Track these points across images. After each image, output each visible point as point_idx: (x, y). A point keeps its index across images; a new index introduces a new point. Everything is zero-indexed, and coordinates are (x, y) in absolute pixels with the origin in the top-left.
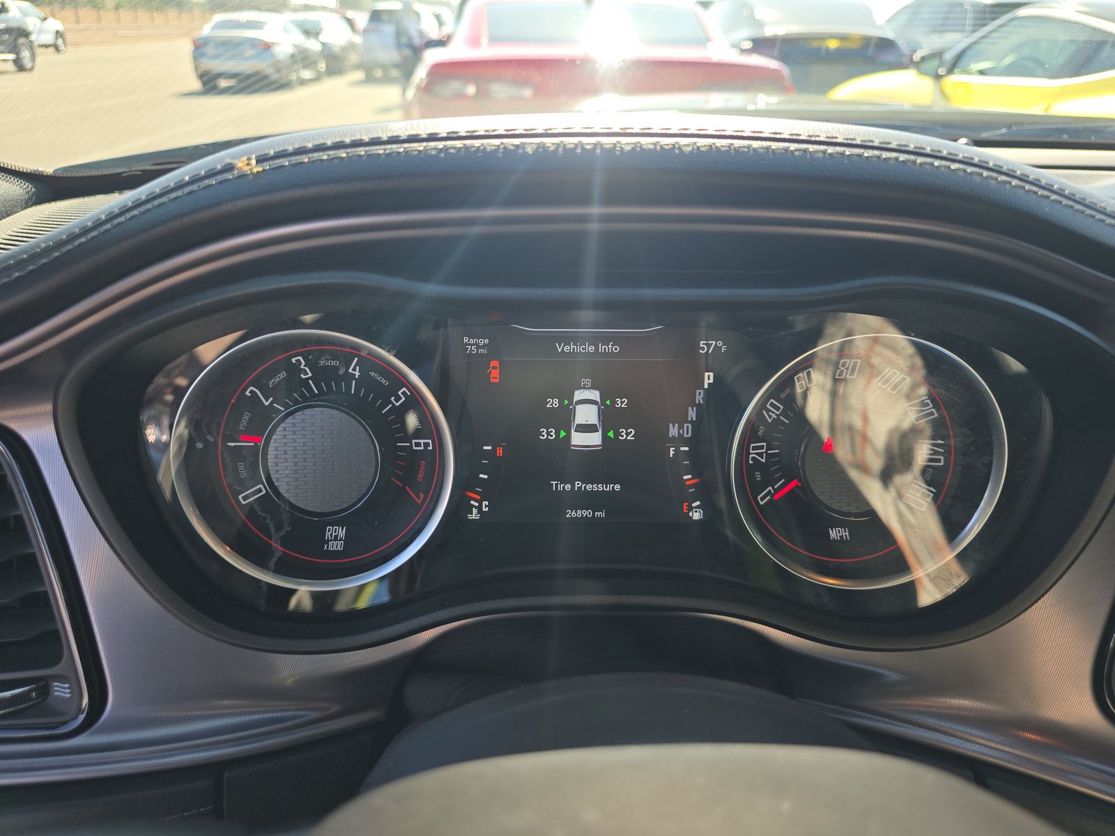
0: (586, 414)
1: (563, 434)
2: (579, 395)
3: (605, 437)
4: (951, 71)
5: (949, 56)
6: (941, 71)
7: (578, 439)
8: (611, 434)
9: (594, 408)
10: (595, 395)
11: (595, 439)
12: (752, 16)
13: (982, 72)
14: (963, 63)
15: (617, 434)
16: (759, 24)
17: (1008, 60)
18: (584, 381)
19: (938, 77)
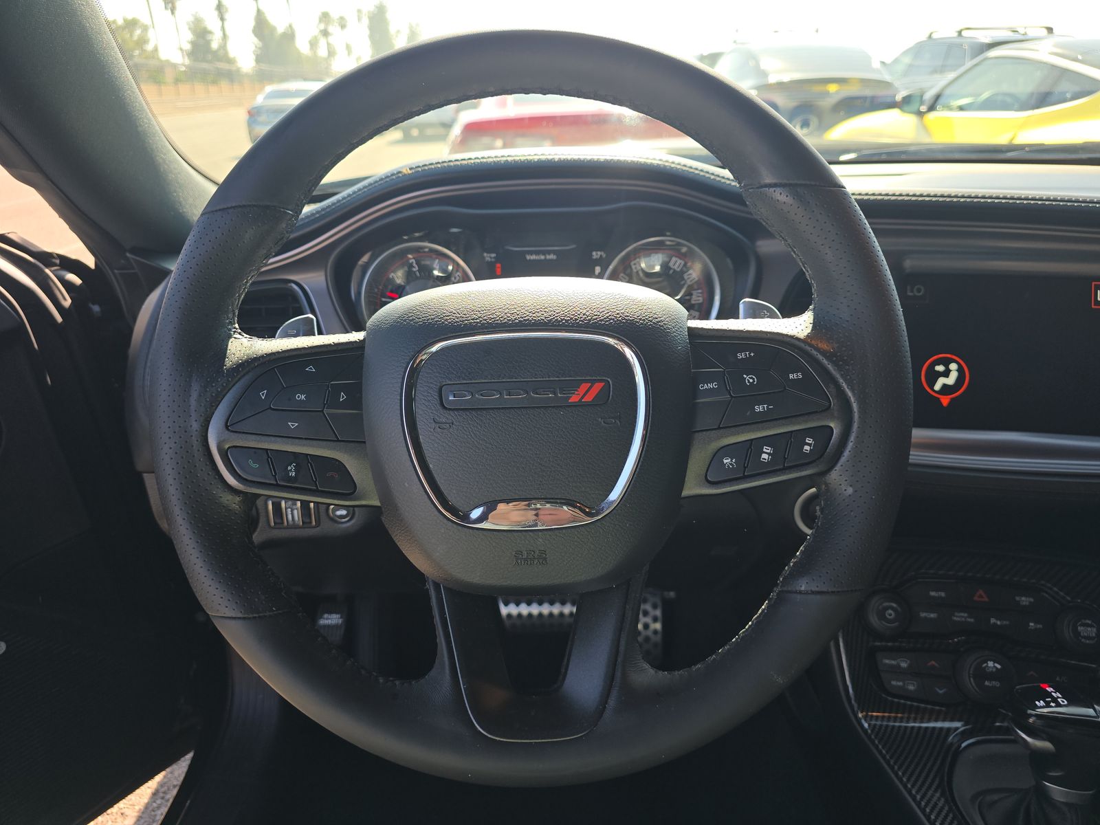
4: (932, 108)
5: (929, 95)
6: (923, 108)
12: (757, 66)
13: (961, 108)
14: (941, 101)
16: (764, 74)
17: (985, 95)
19: (920, 114)
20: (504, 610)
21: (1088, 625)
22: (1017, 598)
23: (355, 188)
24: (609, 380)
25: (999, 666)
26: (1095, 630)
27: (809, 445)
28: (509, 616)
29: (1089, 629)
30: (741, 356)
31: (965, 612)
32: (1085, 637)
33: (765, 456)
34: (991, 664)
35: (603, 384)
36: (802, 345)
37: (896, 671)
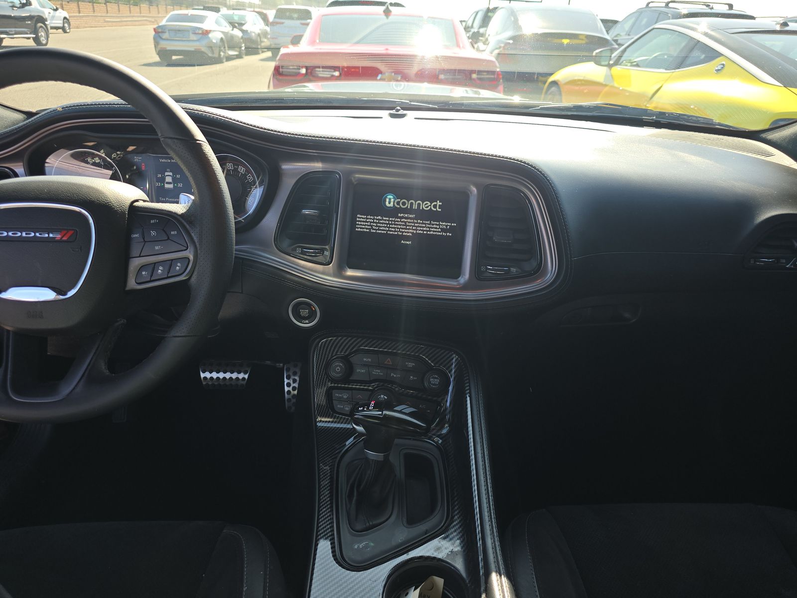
0: (169, 179)
1: (162, 184)
2: (166, 174)
3: (174, 186)
7: (167, 186)
8: (176, 185)
9: (171, 177)
10: (171, 174)
11: (171, 186)
15: (177, 185)
18: (168, 170)
20: (202, 375)
21: (436, 378)
22: (407, 363)
23: (38, 116)
24: (77, 229)
25: (386, 398)
26: (438, 380)
27: (179, 266)
28: (205, 378)
29: (436, 380)
30: (152, 221)
31: (379, 370)
32: (433, 385)
33: (160, 271)
34: (382, 396)
35: (73, 231)
36: (179, 217)
37: (340, 400)
